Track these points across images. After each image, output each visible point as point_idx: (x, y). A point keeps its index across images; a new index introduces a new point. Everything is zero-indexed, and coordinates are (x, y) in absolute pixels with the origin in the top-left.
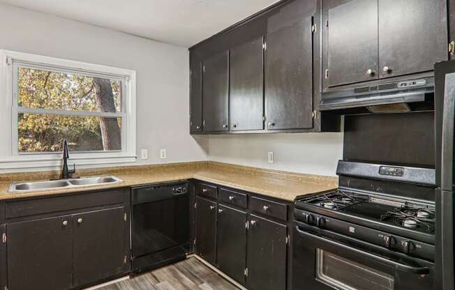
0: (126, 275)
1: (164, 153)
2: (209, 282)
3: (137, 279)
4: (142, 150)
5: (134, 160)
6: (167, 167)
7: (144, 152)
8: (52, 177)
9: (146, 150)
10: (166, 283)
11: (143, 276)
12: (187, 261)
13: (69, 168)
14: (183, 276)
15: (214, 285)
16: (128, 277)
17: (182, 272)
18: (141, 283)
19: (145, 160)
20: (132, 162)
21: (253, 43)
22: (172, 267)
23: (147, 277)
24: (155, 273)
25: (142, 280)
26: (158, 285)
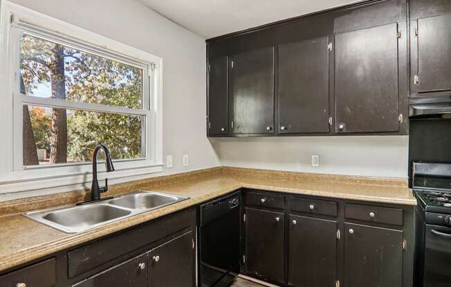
1: (186, 158)
4: (168, 157)
6: (191, 176)
7: (170, 158)
9: (171, 156)
19: (170, 168)
21: (314, 42)
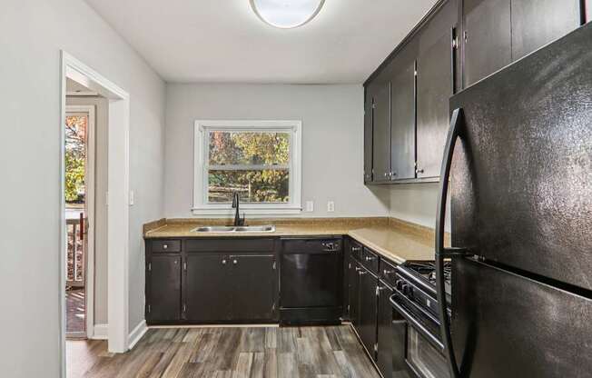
0: (276, 323)
1: (331, 205)
2: (347, 351)
3: (284, 329)
4: (308, 202)
5: (298, 212)
7: (310, 204)
8: (228, 224)
9: (312, 202)
10: (307, 339)
11: (290, 328)
12: (340, 327)
13: (241, 217)
14: (326, 338)
15: (350, 356)
16: (278, 326)
17: (328, 335)
18: (285, 334)
19: (311, 212)
20: (296, 214)
22: (322, 328)
23: (293, 331)
24: (302, 329)
25: (288, 331)
26: (299, 339)
